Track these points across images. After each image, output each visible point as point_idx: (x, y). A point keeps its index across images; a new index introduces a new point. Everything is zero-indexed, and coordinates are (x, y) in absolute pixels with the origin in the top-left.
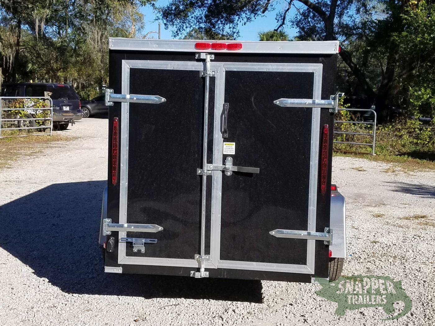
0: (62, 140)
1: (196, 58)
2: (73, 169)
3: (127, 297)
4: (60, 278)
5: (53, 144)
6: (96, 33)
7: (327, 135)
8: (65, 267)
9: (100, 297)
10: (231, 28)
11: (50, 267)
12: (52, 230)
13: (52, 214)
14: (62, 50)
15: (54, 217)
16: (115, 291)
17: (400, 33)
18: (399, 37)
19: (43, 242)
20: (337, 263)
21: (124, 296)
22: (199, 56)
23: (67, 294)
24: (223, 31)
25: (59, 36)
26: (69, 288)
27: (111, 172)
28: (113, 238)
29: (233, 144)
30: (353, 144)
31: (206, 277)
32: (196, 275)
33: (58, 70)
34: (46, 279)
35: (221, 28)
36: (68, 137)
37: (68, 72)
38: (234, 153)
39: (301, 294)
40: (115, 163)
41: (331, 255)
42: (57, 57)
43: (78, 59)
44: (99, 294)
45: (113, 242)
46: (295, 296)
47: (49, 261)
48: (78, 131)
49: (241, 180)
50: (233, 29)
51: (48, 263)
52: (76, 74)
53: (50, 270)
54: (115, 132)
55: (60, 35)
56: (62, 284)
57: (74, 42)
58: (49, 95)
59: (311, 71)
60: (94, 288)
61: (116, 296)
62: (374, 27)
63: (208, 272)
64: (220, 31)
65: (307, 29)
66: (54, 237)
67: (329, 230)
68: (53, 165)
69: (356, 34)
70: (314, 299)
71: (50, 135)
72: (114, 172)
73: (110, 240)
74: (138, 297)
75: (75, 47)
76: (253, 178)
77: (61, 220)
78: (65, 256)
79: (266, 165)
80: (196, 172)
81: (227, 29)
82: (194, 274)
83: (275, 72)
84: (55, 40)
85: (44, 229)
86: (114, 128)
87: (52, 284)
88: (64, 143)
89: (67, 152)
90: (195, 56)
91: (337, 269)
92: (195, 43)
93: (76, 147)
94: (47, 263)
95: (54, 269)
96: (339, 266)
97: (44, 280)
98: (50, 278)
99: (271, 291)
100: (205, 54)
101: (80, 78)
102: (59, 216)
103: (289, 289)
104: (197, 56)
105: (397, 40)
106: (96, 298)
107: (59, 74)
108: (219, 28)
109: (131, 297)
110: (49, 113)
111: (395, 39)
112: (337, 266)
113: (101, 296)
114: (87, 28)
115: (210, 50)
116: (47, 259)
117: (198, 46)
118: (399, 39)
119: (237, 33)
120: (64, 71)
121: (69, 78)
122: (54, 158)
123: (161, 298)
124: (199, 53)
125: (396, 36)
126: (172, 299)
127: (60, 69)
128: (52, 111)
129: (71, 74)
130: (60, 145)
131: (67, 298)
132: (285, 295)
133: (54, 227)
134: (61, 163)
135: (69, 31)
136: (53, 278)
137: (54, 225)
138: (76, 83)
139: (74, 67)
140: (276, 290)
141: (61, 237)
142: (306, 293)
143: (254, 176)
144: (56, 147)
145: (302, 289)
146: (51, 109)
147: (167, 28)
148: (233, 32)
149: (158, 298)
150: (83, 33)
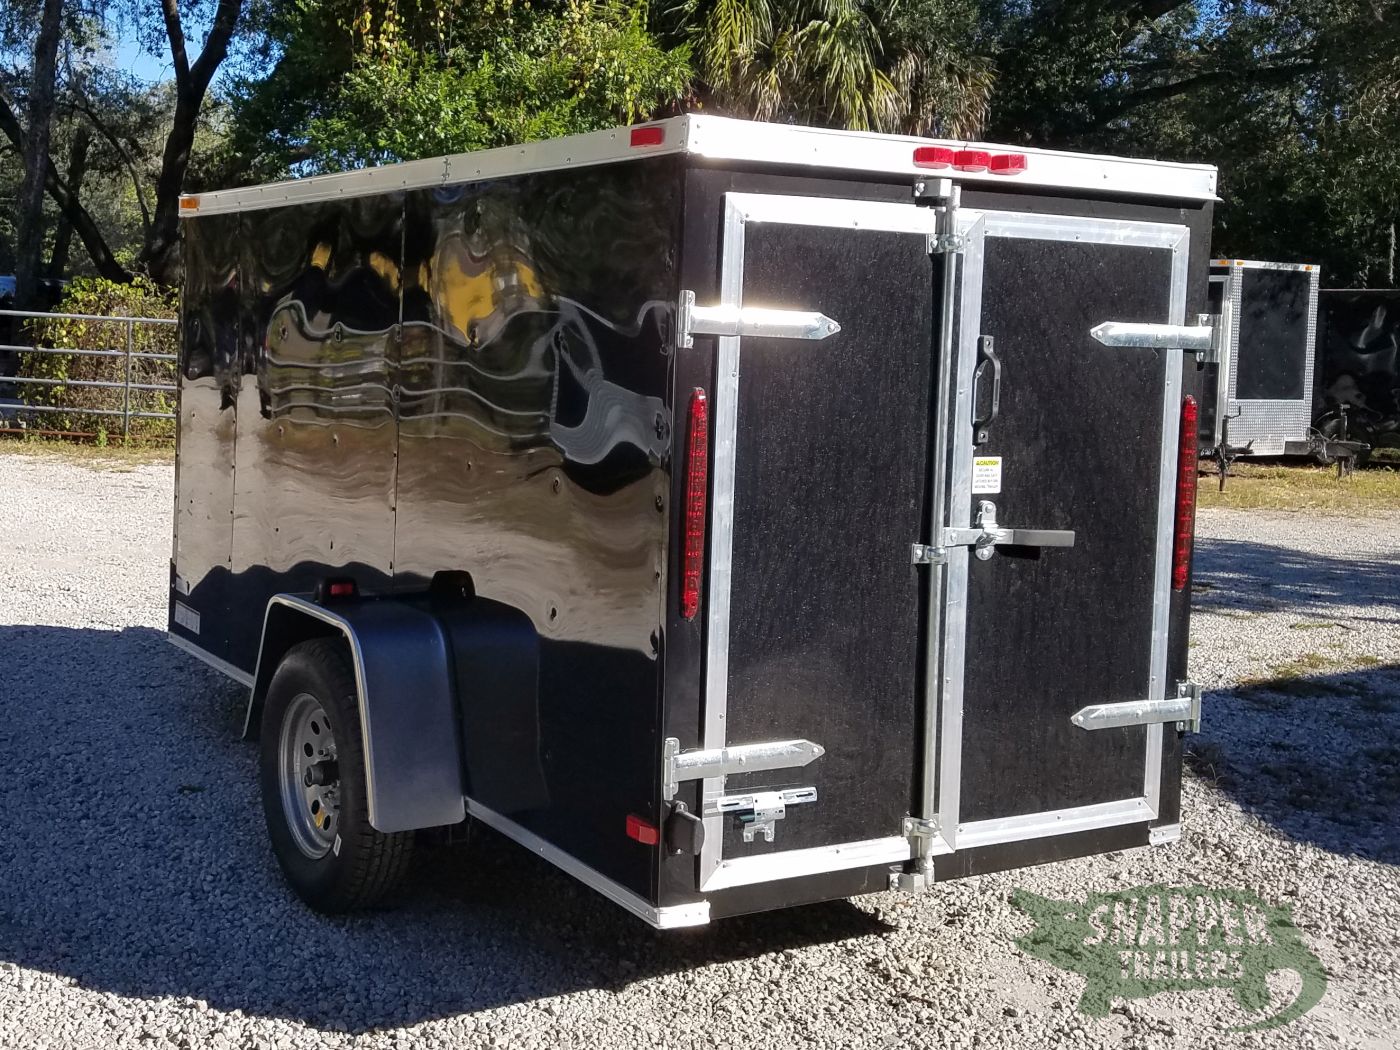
1: (917, 194)
22: (928, 188)
27: (681, 577)
29: (997, 463)
38: (997, 490)
40: (694, 542)
49: (1013, 570)
59: (1167, 247)
72: (693, 575)
76: (1039, 562)
79: (1069, 519)
80: (909, 553)
83: (1095, 245)
86: (695, 423)
90: (914, 189)
92: (914, 148)
100: (950, 181)
104: (922, 187)
115: (953, 171)
117: (921, 156)
124: (929, 179)
143: (1043, 554)
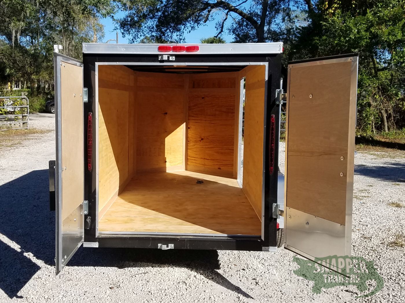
0: (37, 132)
1: (159, 59)
2: (49, 157)
3: (102, 267)
4: (43, 252)
5: (30, 136)
6: (65, 41)
7: (273, 124)
8: (46, 242)
9: (78, 268)
10: (178, 35)
11: (33, 243)
12: (33, 211)
13: (32, 197)
14: (35, 57)
15: (35, 199)
16: (91, 263)
17: (320, 37)
18: (320, 40)
19: (26, 221)
20: (281, 233)
21: (100, 267)
22: (162, 58)
23: (49, 266)
24: (171, 38)
25: (31, 45)
26: (51, 261)
27: (87, 160)
28: (90, 217)
30: (284, 131)
31: (171, 248)
32: (163, 247)
33: (32, 74)
34: (31, 253)
35: (170, 36)
36: (43, 130)
37: (40, 75)
39: (251, 260)
40: (90, 152)
41: (278, 226)
42: (30, 62)
43: (48, 64)
44: (78, 266)
45: (90, 221)
46: (246, 262)
47: (32, 238)
48: (51, 125)
50: (180, 36)
51: (32, 240)
52: (47, 77)
53: (34, 246)
54: (90, 125)
55: (33, 44)
56: (44, 258)
57: (45, 49)
58: (26, 94)
60: (73, 260)
61: (92, 267)
62: (299, 33)
63: (173, 244)
64: (169, 38)
65: (242, 35)
66: (36, 217)
67: (277, 205)
68: (31, 154)
69: (282, 39)
70: (263, 264)
71: (27, 129)
72: (90, 160)
73: (87, 219)
74: (111, 267)
75: (46, 54)
77: (41, 201)
78: (46, 233)
81: (175, 36)
82: (161, 246)
84: (28, 48)
85: (26, 210)
86: (89, 122)
87: (36, 258)
88: (40, 135)
89: (43, 143)
90: (158, 58)
91: (281, 238)
92: (158, 46)
93: (50, 138)
94: (30, 239)
95: (37, 244)
96: (282, 235)
97: (29, 255)
98: (34, 252)
99: (225, 258)
100: (167, 55)
101: (51, 80)
102: (39, 198)
103: (241, 256)
104: (160, 57)
105: (318, 43)
106: (75, 269)
107: (33, 77)
108: (168, 35)
109: (106, 267)
110: (26, 110)
111: (316, 42)
112: (281, 235)
113: (80, 267)
114: (56, 38)
115: (171, 52)
116: (31, 236)
117: (160, 49)
118: (320, 43)
119: (183, 40)
120: (37, 75)
121: (41, 80)
122: (31, 149)
123: (132, 268)
124: (162, 55)
125: (317, 40)
126: (141, 268)
127: (33, 73)
128: (28, 108)
129: (43, 77)
130: (36, 137)
131: (50, 270)
132: (237, 261)
133: (35, 207)
134: (38, 153)
135: (41, 40)
136: (36, 253)
137: (35, 206)
138: (47, 85)
139: (46, 71)
140: (230, 258)
141: (42, 216)
142: (255, 259)
144: (33, 139)
145: (252, 256)
146: (27, 107)
147: (124, 37)
148: (180, 39)
149: (129, 267)
150: (53, 42)
